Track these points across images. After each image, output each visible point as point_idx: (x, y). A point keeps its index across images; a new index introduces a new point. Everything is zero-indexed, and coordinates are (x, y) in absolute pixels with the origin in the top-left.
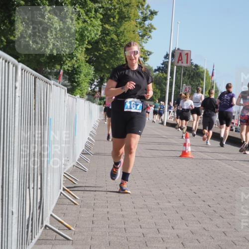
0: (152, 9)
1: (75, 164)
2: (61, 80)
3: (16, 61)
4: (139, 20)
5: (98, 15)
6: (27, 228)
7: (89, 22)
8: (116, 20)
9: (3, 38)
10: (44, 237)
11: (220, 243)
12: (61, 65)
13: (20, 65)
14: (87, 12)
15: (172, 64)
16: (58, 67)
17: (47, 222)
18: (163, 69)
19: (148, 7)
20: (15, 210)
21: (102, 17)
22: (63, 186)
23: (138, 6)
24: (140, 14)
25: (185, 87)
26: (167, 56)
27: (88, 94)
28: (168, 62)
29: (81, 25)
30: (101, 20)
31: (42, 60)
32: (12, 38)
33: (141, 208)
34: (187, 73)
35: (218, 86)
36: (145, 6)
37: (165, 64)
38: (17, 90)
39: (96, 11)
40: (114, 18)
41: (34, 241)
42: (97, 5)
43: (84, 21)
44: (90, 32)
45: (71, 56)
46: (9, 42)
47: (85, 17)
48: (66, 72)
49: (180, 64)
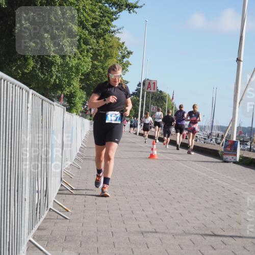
0: (129, 50)
2: (62, 102)
3: (28, 88)
4: (119, 58)
5: (89, 54)
6: (36, 210)
7: (82, 59)
8: (102, 58)
9: (19, 71)
10: (49, 217)
11: (177, 221)
12: (62, 91)
13: (31, 91)
14: (81, 52)
15: (143, 90)
16: (60, 92)
17: (51, 206)
18: (137, 94)
19: (126, 48)
20: (27, 198)
21: (92, 56)
22: (63, 179)
23: (118, 48)
24: (120, 54)
25: (153, 107)
26: (139, 85)
27: (82, 112)
28: (140, 89)
29: (77, 61)
30: (92, 58)
31: (48, 87)
32: (26, 71)
33: (120, 196)
34: (154, 97)
36: (124, 48)
37: (138, 90)
38: (29, 109)
39: (88, 51)
40: (101, 56)
41: (41, 220)
42: (88, 47)
43: (79, 59)
44: (83, 66)
45: (69, 84)
46: (23, 73)
47: (79, 56)
48: (66, 96)
49: (149, 90)
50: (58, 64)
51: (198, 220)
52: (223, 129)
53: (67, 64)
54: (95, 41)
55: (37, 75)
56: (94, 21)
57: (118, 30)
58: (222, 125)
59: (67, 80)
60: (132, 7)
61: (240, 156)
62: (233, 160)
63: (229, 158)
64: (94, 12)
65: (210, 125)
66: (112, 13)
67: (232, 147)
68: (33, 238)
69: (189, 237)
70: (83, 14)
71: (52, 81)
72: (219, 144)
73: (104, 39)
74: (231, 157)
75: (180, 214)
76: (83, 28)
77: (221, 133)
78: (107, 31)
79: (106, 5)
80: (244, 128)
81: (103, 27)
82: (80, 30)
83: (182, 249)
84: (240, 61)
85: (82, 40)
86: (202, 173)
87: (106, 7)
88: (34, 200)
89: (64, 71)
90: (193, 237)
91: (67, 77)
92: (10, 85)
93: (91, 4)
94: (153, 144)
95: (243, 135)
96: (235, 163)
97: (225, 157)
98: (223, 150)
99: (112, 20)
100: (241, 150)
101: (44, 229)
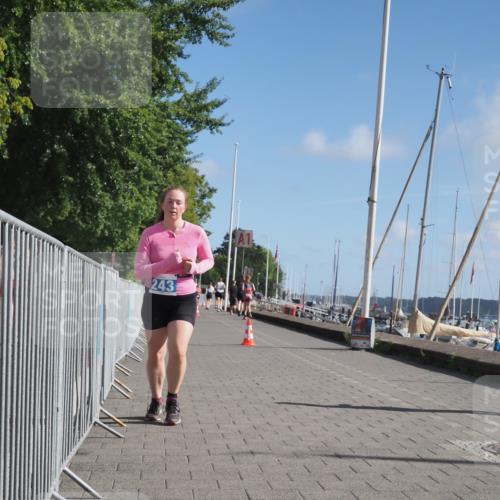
0: (211, 186)
1: (127, 353)
2: (114, 263)
3: (61, 244)
4: (197, 199)
5: (153, 193)
6: (74, 423)
7: (143, 200)
9: (49, 218)
10: (93, 435)
11: (284, 439)
12: (113, 247)
13: (67, 248)
14: (141, 190)
15: (233, 245)
16: (110, 249)
17: (96, 419)
18: (223, 250)
19: (207, 184)
20: (60, 406)
21: (156, 195)
22: (114, 378)
23: (196, 184)
24: (198, 192)
25: (247, 271)
26: (227, 237)
28: (228, 243)
29: (134, 203)
30: (157, 199)
31: (92, 241)
32: (60, 218)
33: (200, 401)
34: (249, 255)
35: (282, 269)
36: (204, 184)
37: (225, 245)
38: (64, 275)
39: (150, 189)
41: (82, 439)
42: (150, 183)
43: (138, 200)
44: (143, 211)
45: (124, 237)
46: (56, 222)
47: (139, 195)
49: (241, 245)
50: (107, 208)
51: (316, 436)
52: (351, 301)
53: (120, 208)
54: (161, 173)
55: (76, 225)
56: (161, 145)
57: (195, 158)
58: (349, 295)
59: (120, 231)
60: (216, 124)
61: (376, 341)
62: (365, 346)
63: (360, 343)
64: (159, 131)
65: (331, 295)
66: (186, 133)
67: (363, 326)
68: (70, 467)
69: (303, 461)
70: (143, 134)
71: (99, 232)
72: (345, 322)
73: (174, 171)
74: (362, 342)
75: (289, 427)
76: (144, 155)
77: (347, 307)
78: (179, 159)
79: (178, 121)
80: (380, 299)
81: (172, 153)
82: (140, 157)
83: (292, 480)
84: (373, 201)
85: (142, 173)
86: (319, 366)
87: (177, 124)
88: (70, 410)
89: (116, 218)
90: (307, 461)
91: (120, 227)
92: (35, 241)
93: (156, 121)
94: (248, 324)
95: (379, 309)
96: (369, 350)
97: (353, 341)
98: (350, 332)
99: (186, 144)
100: (377, 331)
101: (86, 454)
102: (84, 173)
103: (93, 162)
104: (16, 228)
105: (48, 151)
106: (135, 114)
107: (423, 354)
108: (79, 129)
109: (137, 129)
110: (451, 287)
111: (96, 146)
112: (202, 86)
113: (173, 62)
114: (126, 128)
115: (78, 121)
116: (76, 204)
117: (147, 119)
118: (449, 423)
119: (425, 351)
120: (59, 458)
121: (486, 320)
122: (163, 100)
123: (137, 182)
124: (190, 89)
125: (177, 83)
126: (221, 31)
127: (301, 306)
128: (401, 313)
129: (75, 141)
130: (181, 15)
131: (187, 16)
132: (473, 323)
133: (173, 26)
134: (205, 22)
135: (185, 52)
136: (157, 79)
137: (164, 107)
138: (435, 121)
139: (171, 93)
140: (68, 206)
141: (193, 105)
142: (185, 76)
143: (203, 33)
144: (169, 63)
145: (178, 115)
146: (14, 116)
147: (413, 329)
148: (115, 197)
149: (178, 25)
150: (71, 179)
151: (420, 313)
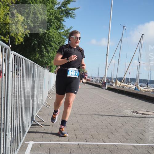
1: (51, 89)
2: (48, 69)
3: (36, 64)
6: (39, 105)
9: (33, 58)
10: (43, 107)
11: (86, 109)
13: (37, 65)
14: (54, 52)
16: (47, 65)
29: (53, 55)
31: (43, 63)
32: (36, 58)
41: (40, 108)
43: (54, 54)
45: (50, 63)
46: (35, 59)
48: (49, 67)
50: (47, 56)
51: (93, 108)
52: (102, 78)
53: (50, 56)
55: (40, 60)
56: (59, 42)
59: (49, 61)
61: (108, 87)
63: (104, 87)
64: (59, 38)
65: (97, 77)
66: (65, 39)
67: (104, 84)
68: (37, 115)
71: (45, 61)
72: (100, 83)
75: (87, 106)
76: (55, 44)
77: (101, 79)
80: (109, 78)
81: (62, 44)
83: (88, 118)
84: (107, 55)
85: (55, 48)
86: (94, 93)
87: (63, 37)
89: (49, 58)
93: (58, 36)
95: (108, 80)
96: (106, 89)
97: (102, 87)
98: (102, 85)
99: (65, 41)
100: (108, 85)
101: (41, 112)
102: (41, 48)
103: (44, 45)
104: (26, 60)
105: (33, 43)
106: (53, 34)
107: (118, 90)
108: (40, 38)
109: (54, 38)
110: (125, 75)
111: (44, 42)
112: (69, 28)
113: (62, 23)
114: (51, 38)
115: (40, 36)
116: (39, 55)
117: (55, 36)
118: (124, 106)
119: (119, 90)
120: (35, 112)
121: (133, 83)
122: (60, 31)
123: (53, 50)
124: (66, 29)
125: (63, 27)
126: (73, 15)
127: (90, 79)
128: (113, 81)
129: (39, 40)
130: (64, 12)
131: (65, 12)
132: (130, 84)
133: (62, 14)
134: (69, 14)
135: (65, 20)
136: (58, 27)
137: (60, 33)
138: (122, 37)
139: (61, 30)
140: (38, 55)
141: (66, 33)
142: (65, 26)
143: (69, 16)
144: (61, 23)
145: (63, 35)
146: (26, 34)
147: (116, 84)
148: (48, 53)
149: (63, 14)
150: (38, 49)
151: (118, 81)
